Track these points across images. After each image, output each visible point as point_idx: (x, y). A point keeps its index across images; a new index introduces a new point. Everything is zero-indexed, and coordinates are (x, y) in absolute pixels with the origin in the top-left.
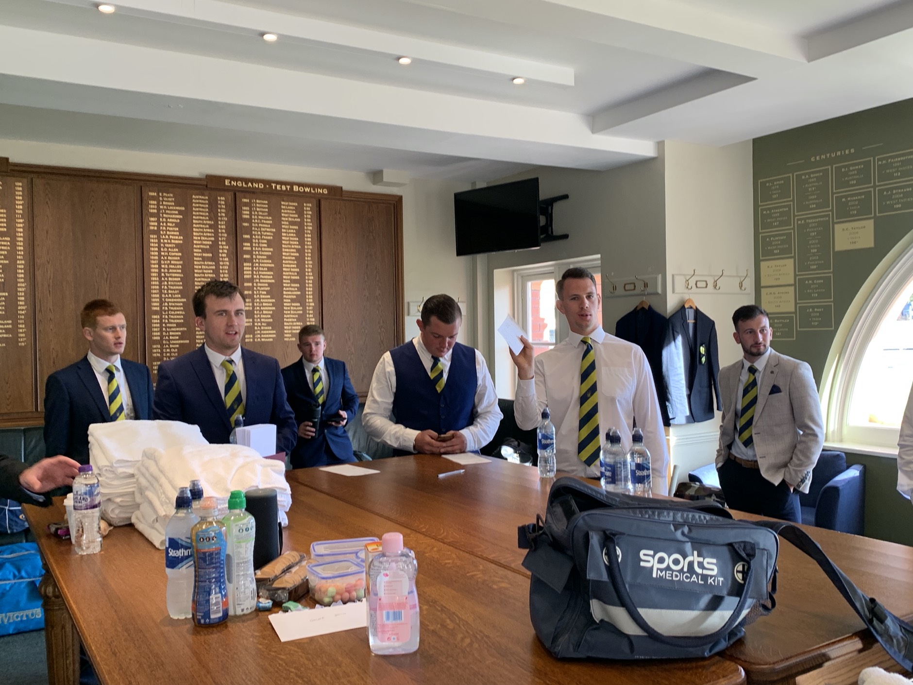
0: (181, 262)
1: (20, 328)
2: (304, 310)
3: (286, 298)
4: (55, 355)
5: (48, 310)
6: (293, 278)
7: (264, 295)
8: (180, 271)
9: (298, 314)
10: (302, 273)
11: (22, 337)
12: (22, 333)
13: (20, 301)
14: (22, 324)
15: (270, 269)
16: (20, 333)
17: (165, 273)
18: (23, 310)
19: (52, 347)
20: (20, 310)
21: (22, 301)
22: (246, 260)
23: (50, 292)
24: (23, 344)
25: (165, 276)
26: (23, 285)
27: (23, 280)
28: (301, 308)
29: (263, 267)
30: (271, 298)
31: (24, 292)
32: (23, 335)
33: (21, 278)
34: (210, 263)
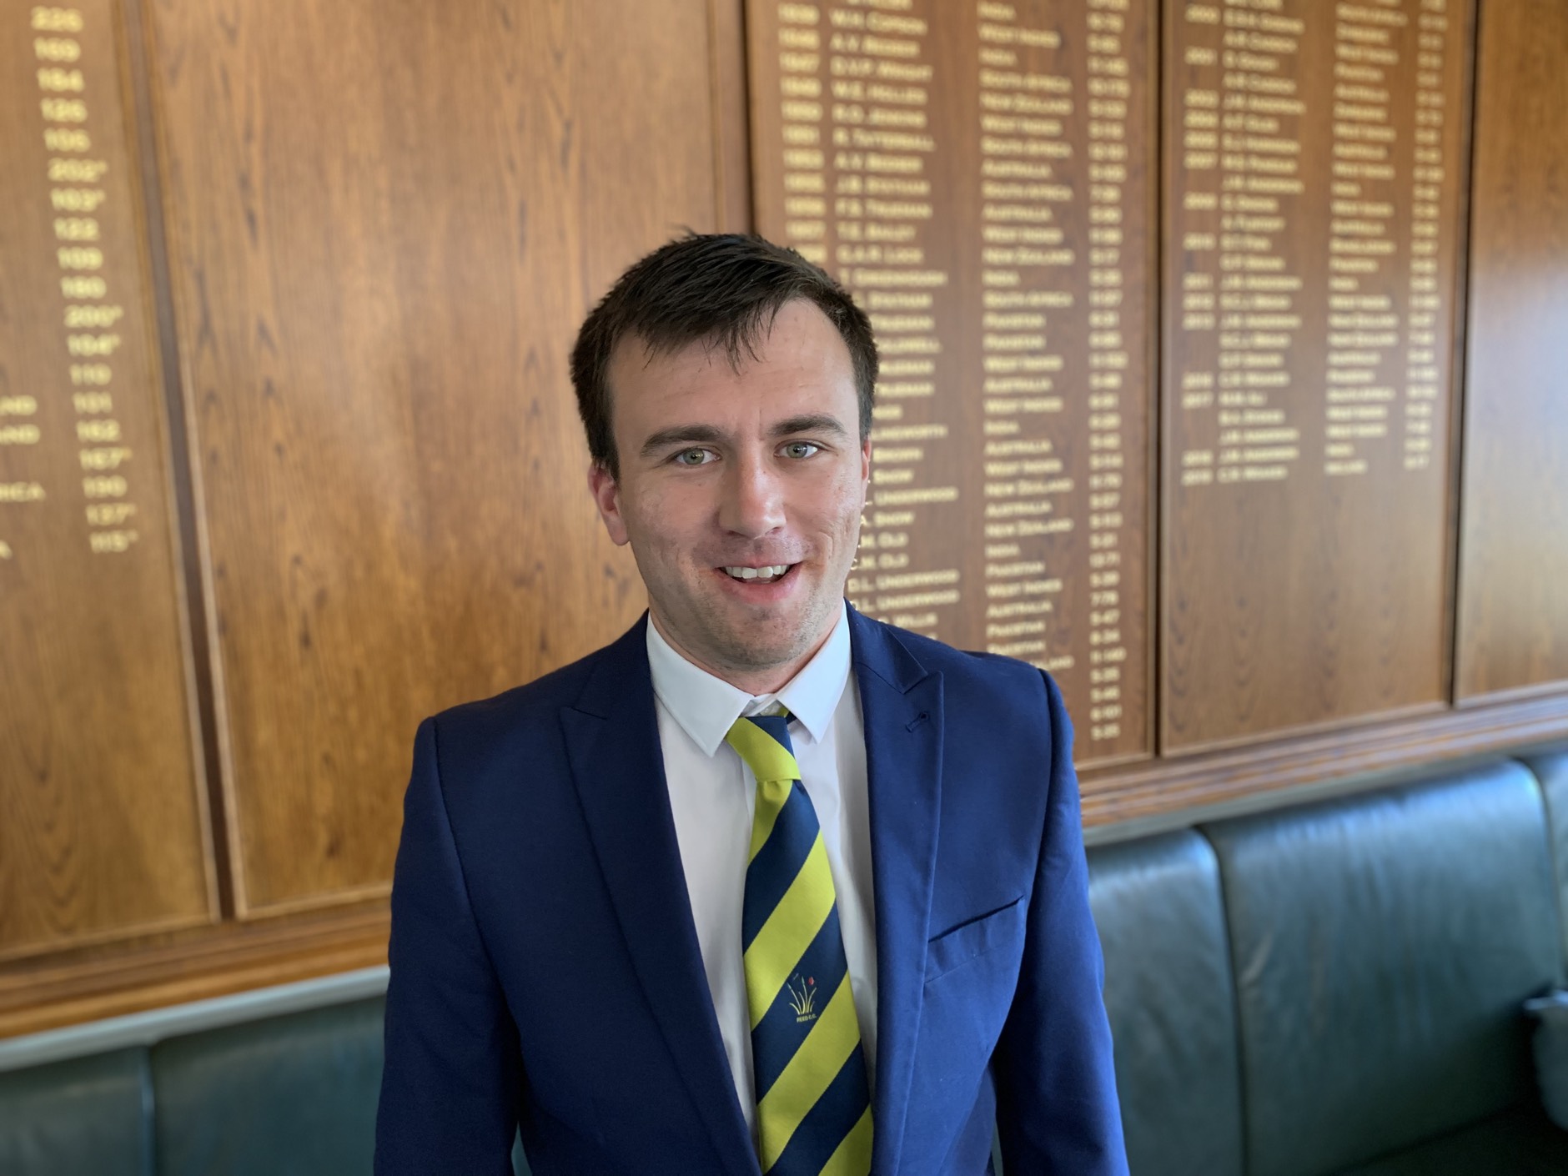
0: (923, 73)
1: (93, 445)
2: (1402, 330)
3: (1340, 274)
4: (306, 596)
5: (253, 332)
6: (1372, 172)
7: (1260, 254)
8: (917, 119)
9: (1381, 350)
10: (1401, 154)
11: (110, 500)
12: (107, 473)
13: (73, 273)
14: (102, 416)
15: (1288, 127)
16: (95, 473)
17: (849, 127)
18: (97, 332)
19: (291, 547)
20: (81, 331)
21: (86, 273)
22: (1197, 77)
23: (251, 219)
24: (118, 541)
25: (852, 149)
26: (88, 171)
27: (79, 141)
28: (1389, 321)
29: (1262, 115)
30: (1287, 272)
31: (95, 215)
32: (115, 486)
33: (71, 126)
34: (1049, 83)
